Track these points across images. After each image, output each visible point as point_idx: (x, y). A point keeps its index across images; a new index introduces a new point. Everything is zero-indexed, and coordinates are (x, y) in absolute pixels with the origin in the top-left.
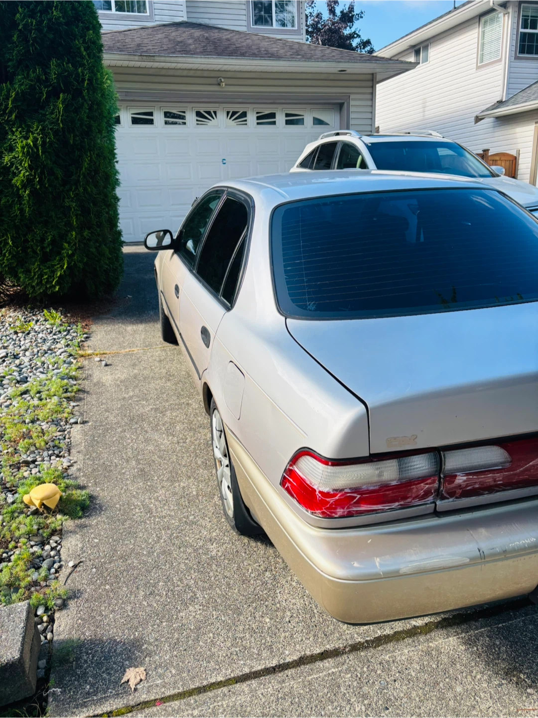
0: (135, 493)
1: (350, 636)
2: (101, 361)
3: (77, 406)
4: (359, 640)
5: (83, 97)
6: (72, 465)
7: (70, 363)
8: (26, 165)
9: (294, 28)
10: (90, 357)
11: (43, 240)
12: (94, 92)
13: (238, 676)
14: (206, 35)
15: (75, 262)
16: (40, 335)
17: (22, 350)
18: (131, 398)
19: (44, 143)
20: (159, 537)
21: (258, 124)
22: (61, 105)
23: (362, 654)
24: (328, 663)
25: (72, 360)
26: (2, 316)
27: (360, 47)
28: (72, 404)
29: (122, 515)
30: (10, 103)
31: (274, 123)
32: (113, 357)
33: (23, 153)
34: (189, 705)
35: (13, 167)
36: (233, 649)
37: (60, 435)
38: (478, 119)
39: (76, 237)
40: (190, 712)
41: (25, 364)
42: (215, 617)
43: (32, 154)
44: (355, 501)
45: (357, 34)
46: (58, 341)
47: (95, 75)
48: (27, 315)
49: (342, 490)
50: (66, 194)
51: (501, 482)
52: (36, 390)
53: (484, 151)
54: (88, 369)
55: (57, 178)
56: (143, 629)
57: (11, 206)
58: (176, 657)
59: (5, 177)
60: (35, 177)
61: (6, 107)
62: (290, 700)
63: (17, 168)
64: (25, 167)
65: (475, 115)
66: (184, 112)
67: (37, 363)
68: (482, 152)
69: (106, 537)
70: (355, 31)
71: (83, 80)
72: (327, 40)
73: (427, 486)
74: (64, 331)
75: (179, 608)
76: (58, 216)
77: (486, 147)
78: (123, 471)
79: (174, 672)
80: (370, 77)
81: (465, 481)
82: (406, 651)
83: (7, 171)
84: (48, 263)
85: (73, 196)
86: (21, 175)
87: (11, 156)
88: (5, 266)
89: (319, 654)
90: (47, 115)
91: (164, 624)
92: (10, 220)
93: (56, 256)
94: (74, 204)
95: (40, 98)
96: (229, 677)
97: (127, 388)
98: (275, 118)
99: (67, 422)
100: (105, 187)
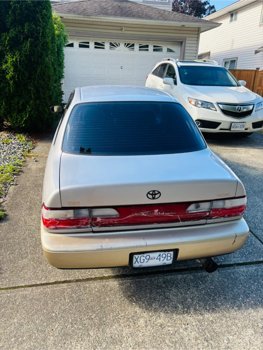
0: (23, 215)
1: (78, 276)
2: (35, 159)
3: (17, 177)
4: (80, 278)
5: (39, 40)
6: (4, 202)
7: (21, 159)
8: (12, 70)
9: (166, 2)
10: (31, 157)
11: (18, 103)
12: (44, 38)
13: (30, 285)
14: (120, 4)
15: (32, 114)
16: (13, 145)
17: (3, 151)
18: (40, 176)
19: (20, 60)
20: (25, 233)
21: (140, 50)
22: (28, 44)
23: (79, 283)
24: (65, 285)
25: (23, 158)
26: (1, 135)
27: (209, 9)
28: (15, 176)
29: (15, 223)
30: (6, 42)
31: (148, 50)
32: (41, 158)
33: (11, 65)
34: (8, 292)
35: (6, 70)
36: (33, 276)
37: (4, 189)
38: (256, 52)
39: (33, 103)
40: (7, 294)
41: (2, 158)
42: (31, 264)
43: (14, 65)
44: (57, 223)
45: (208, 2)
46: (20, 148)
47: (45, 30)
48: (12, 136)
49: (51, 219)
50: (29, 84)
51: (117, 222)
52: (1, 169)
53: (257, 68)
54: (28, 162)
55: (25, 76)
56: (3, 265)
57: (5, 88)
58: (11, 276)
59: (3, 74)
60: (16, 75)
61: (5, 44)
62: (44, 295)
63: (8, 71)
64: (12, 71)
65: (255, 49)
66: (104, 43)
67: (7, 158)
68: (256, 69)
69: (4, 231)
70: (207, 1)
71: (40, 33)
72: (191, 5)
73: (86, 221)
74: (24, 144)
75: (20, 259)
76: (26, 93)
77: (258, 67)
78: (23, 206)
79: (7, 280)
80: (197, 29)
81: (101, 221)
82: (96, 284)
83: (4, 72)
84: (20, 114)
85: (32, 85)
86: (10, 74)
87: (6, 66)
88: (2, 114)
89: (63, 281)
90: (23, 48)
91: (12, 264)
92: (4, 93)
93: (24, 111)
94: (32, 89)
95: (20, 40)
96: (26, 285)
97: (40, 172)
98: (148, 47)
99: (9, 184)
100: (49, 81)
